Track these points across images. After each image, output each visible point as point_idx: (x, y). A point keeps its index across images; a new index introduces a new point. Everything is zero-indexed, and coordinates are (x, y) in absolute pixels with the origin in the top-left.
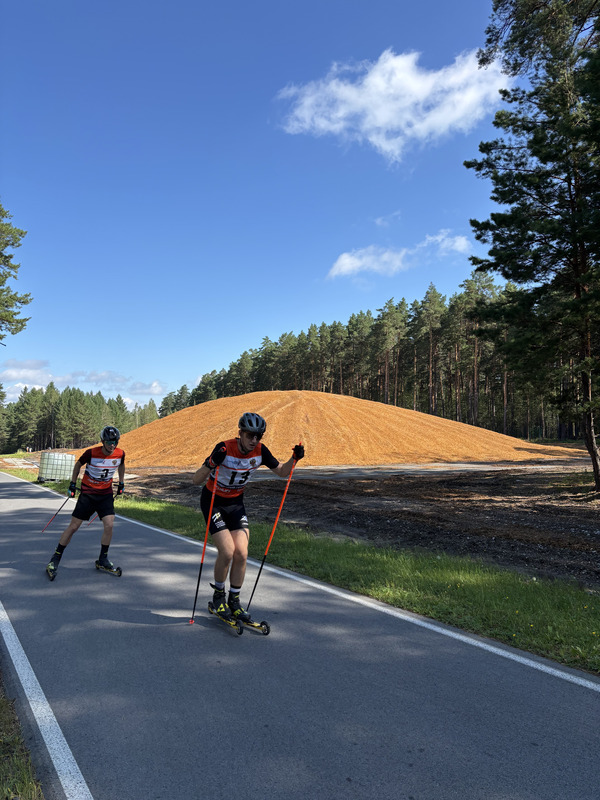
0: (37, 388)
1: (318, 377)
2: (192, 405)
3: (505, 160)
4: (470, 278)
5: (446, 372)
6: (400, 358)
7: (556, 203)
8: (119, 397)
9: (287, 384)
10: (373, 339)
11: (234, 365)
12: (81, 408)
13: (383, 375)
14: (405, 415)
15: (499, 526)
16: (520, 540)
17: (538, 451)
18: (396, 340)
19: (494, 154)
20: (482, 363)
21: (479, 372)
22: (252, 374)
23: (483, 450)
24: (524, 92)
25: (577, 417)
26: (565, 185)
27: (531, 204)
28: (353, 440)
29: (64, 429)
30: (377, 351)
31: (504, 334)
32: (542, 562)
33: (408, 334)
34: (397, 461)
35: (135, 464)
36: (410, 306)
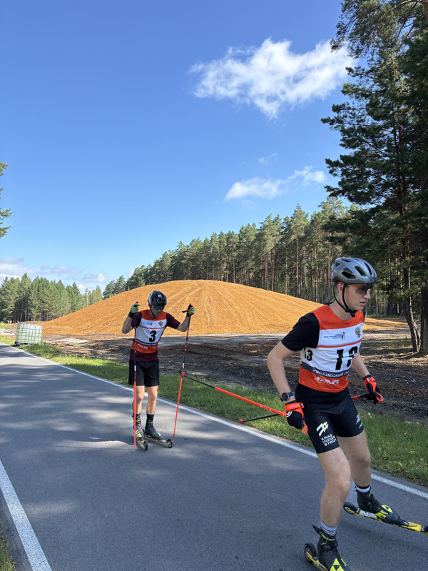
0: (15, 277)
2: (127, 290)
3: (350, 117)
4: (326, 201)
5: (308, 268)
6: (276, 257)
7: (386, 148)
8: (74, 284)
9: (196, 275)
10: (256, 243)
11: (158, 262)
12: (47, 292)
13: (264, 270)
14: (279, 298)
17: (373, 324)
18: (273, 244)
19: (342, 113)
22: (170, 268)
24: (363, 70)
25: (400, 300)
26: (392, 136)
27: (368, 149)
28: (242, 315)
29: (35, 307)
30: (259, 252)
31: (349, 240)
33: (281, 240)
34: (273, 330)
35: (86, 333)
36: (283, 221)
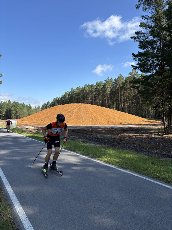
1: (87, 100)
2: (50, 107)
3: (143, 37)
4: (131, 72)
5: (124, 99)
6: (111, 95)
7: (156, 50)
8: (29, 104)
9: (78, 102)
10: (103, 89)
11: (63, 96)
12: (18, 107)
13: (106, 100)
14: (112, 111)
15: (137, 142)
16: (143, 146)
17: (149, 122)
18: (110, 89)
19: (139, 35)
20: (134, 96)
21: (133, 99)
22: (68, 98)
23: (133, 121)
24: (149, 17)
25: (160, 112)
26: (159, 45)
27: (150, 50)
28: (97, 118)
29: (13, 113)
30: (104, 92)
31: (140, 88)
32: (148, 152)
33: (113, 88)
34: (109, 124)
35: (34, 124)
36: (114, 80)
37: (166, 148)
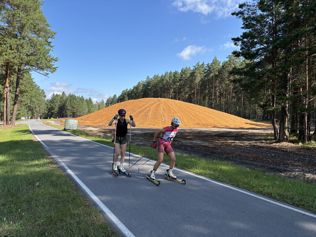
0: (58, 94)
1: (168, 93)
2: (118, 102)
5: (219, 92)
6: (201, 86)
8: (90, 98)
9: (156, 95)
10: (191, 78)
11: (135, 87)
12: (75, 102)
13: (194, 93)
14: (202, 109)
15: (237, 151)
16: (244, 157)
17: (255, 124)
18: (200, 78)
19: (244, 8)
20: (234, 89)
21: (232, 92)
22: (142, 91)
23: (232, 123)
25: (269, 112)
26: (271, 22)
28: (182, 118)
29: (69, 110)
30: (192, 83)
33: (205, 76)
34: (198, 126)
35: (98, 125)
36: (206, 65)
37: (275, 160)
